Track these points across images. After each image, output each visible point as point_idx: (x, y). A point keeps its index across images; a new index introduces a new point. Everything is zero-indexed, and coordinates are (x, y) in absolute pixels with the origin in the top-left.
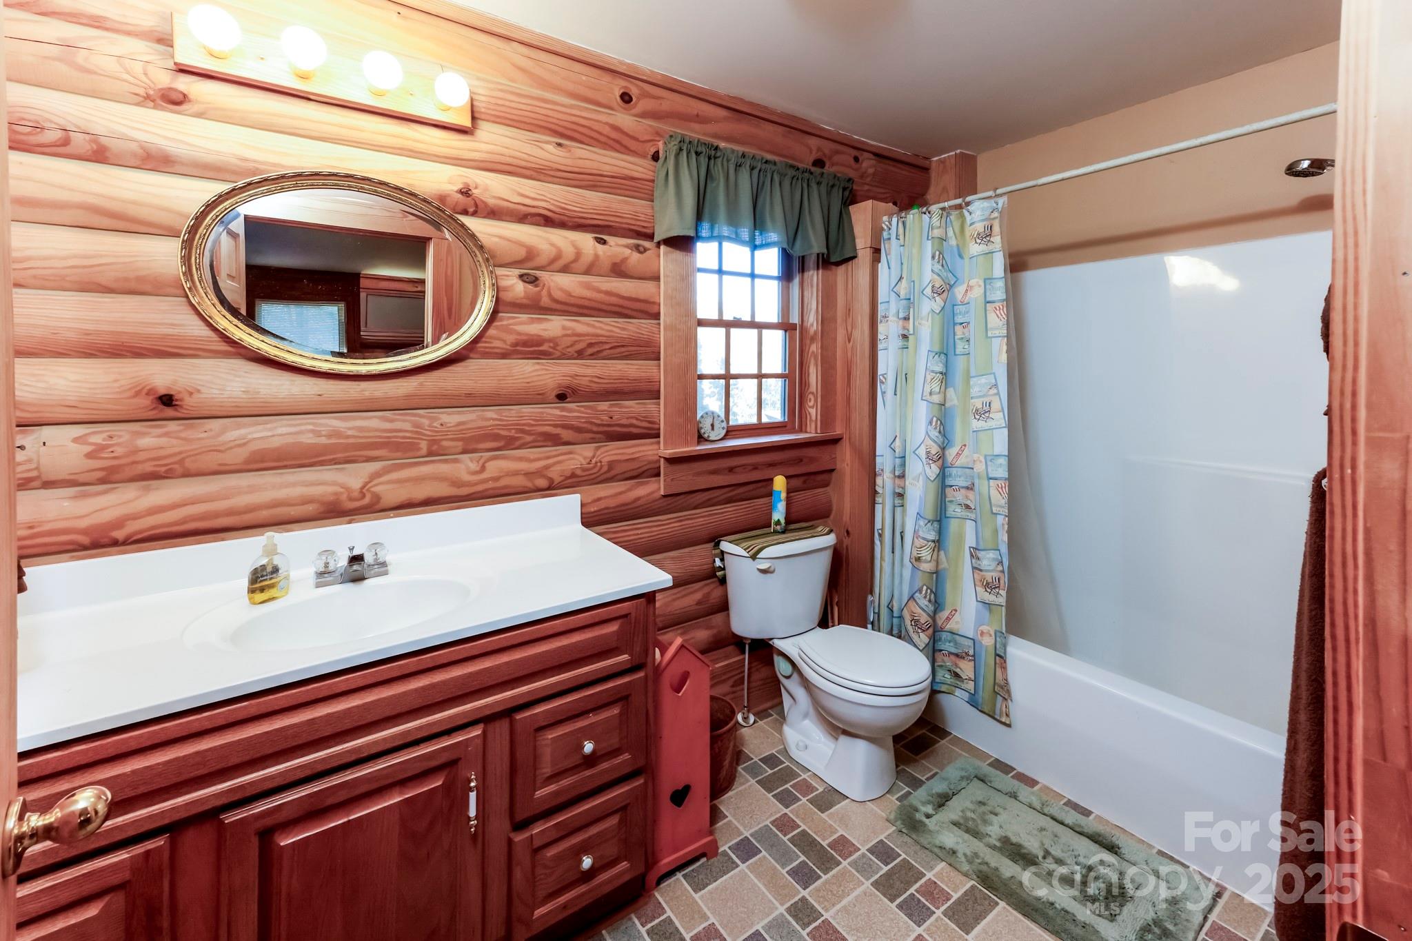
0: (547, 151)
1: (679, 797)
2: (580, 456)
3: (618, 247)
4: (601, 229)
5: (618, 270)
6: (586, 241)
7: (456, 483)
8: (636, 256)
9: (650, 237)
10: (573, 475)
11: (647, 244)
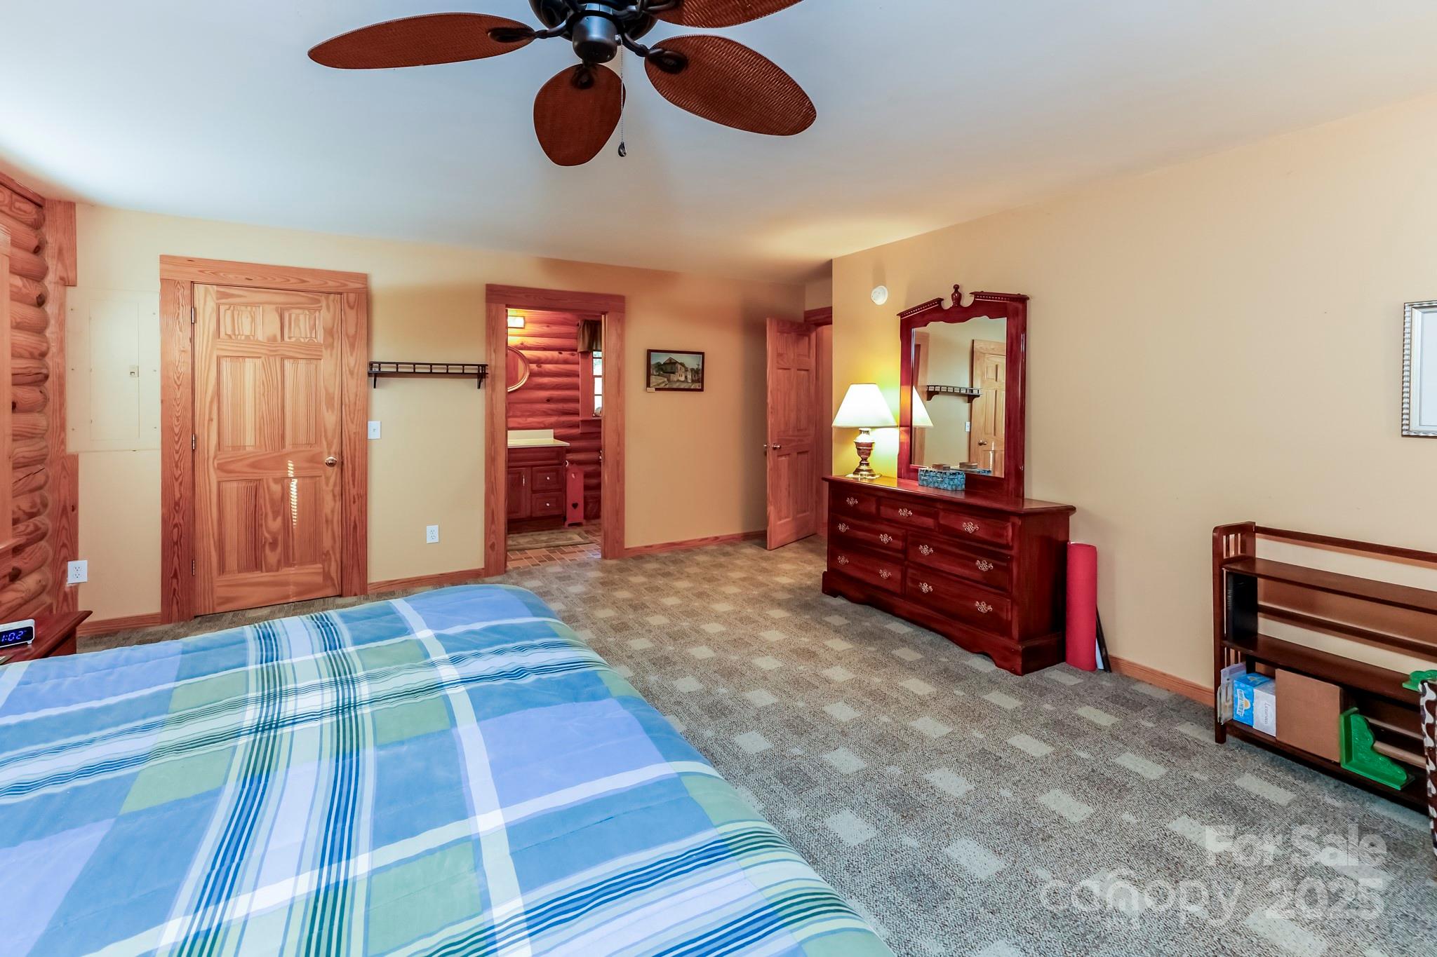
0: (545, 329)
1: (575, 506)
2: (553, 419)
3: (566, 355)
4: (560, 350)
5: (566, 362)
6: (555, 354)
7: (519, 423)
8: (572, 357)
9: (576, 350)
10: (551, 424)
11: (576, 353)
